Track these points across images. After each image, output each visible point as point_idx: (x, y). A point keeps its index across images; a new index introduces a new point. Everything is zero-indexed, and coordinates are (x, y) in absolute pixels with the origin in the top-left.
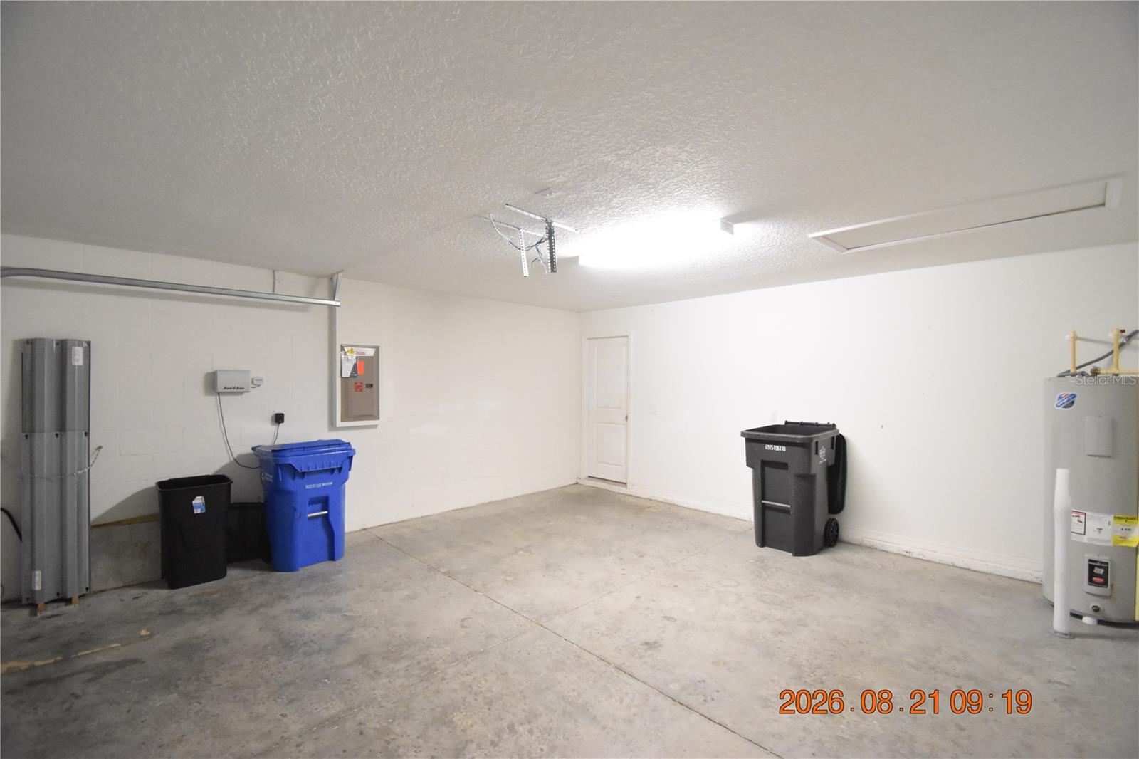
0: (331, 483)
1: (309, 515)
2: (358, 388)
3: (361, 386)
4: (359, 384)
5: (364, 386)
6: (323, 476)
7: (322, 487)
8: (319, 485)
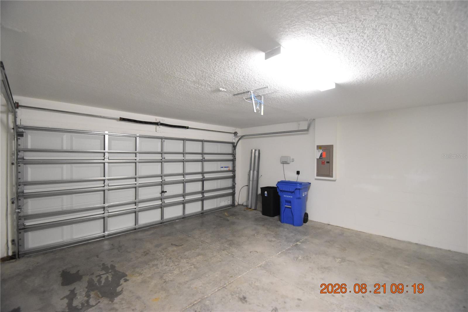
0: (292, 197)
1: (286, 206)
2: (323, 163)
3: (324, 162)
4: (323, 161)
5: (326, 162)
6: (290, 193)
7: (289, 197)
8: (288, 196)
